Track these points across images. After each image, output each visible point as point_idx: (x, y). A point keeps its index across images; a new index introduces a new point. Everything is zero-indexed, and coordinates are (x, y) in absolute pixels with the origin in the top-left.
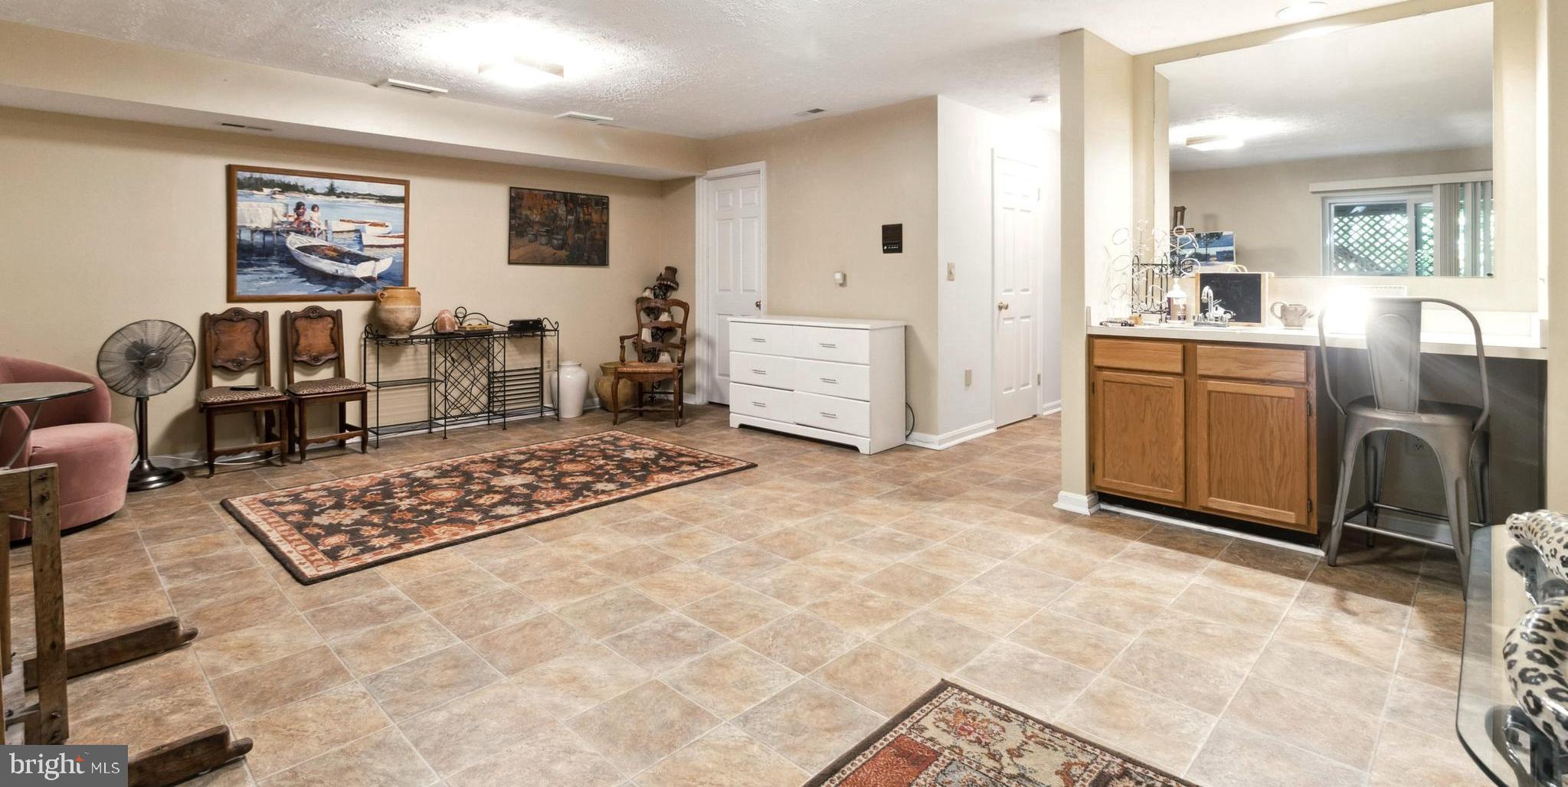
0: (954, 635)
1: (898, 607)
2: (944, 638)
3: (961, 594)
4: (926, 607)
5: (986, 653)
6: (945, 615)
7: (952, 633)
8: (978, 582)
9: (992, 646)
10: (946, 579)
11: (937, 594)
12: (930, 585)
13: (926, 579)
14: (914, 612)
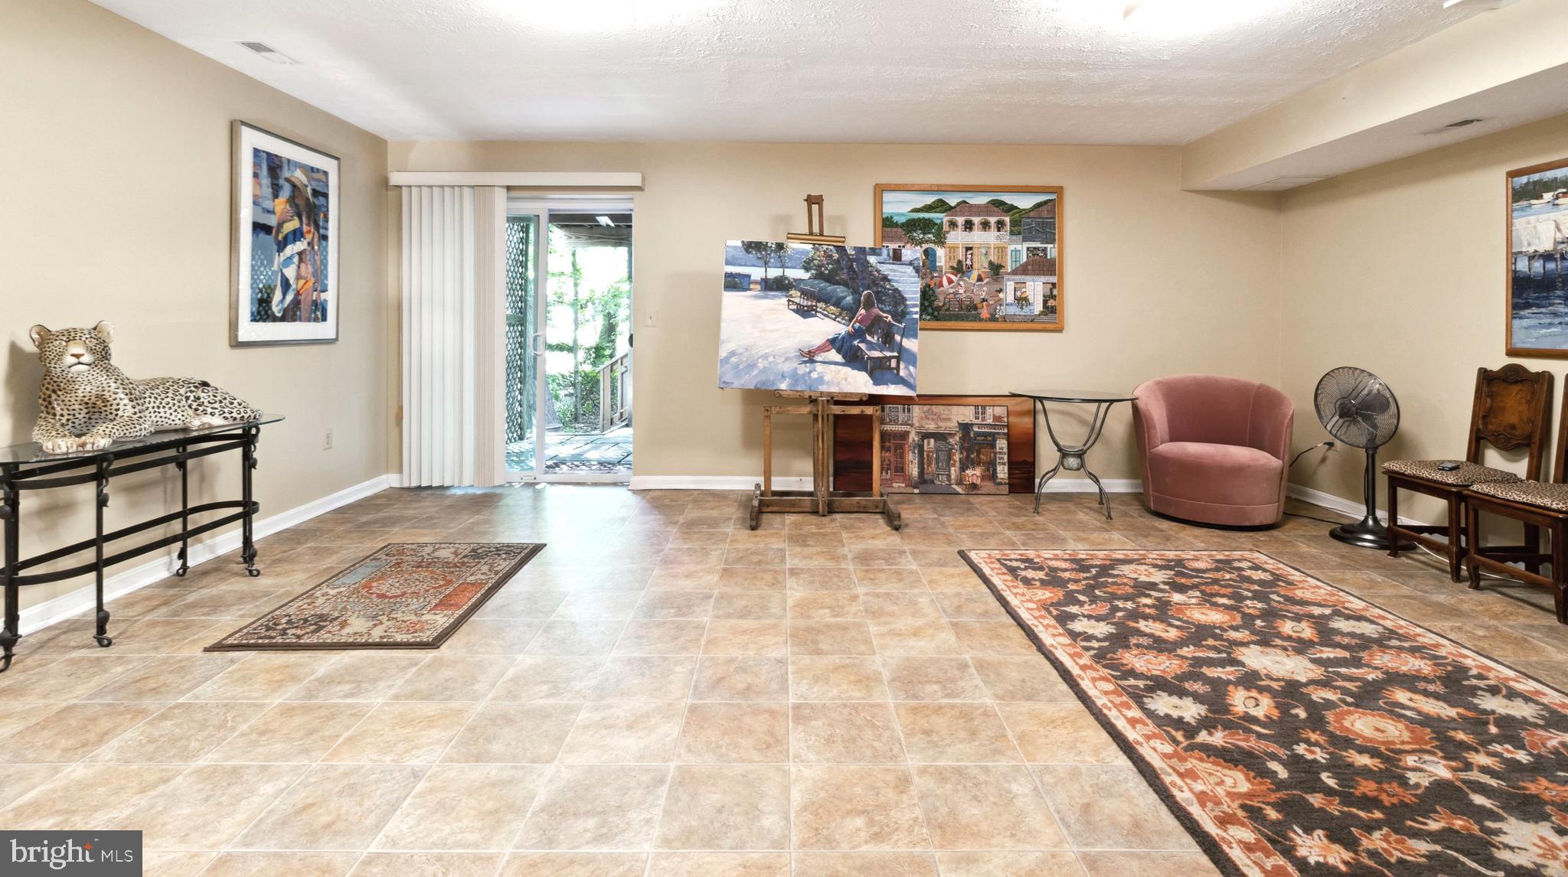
0: (437, 687)
1: (512, 695)
2: (447, 681)
3: (439, 741)
4: (480, 707)
5: (400, 682)
6: (455, 705)
7: (440, 688)
8: (416, 775)
9: (393, 691)
10: (466, 761)
11: (471, 729)
12: (488, 740)
13: (496, 748)
14: (490, 696)
